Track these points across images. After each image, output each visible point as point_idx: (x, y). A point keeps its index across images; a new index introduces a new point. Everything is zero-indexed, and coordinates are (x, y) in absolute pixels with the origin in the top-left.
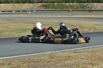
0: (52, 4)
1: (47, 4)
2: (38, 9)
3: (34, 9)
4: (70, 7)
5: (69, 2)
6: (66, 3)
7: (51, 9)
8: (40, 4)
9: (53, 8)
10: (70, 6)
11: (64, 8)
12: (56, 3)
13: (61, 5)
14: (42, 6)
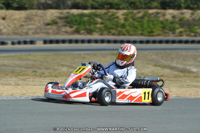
1: (82, 15)
4: (182, 25)
5: (179, 7)
6: (164, 9)
10: (182, 22)
12: (124, 9)
13: (142, 18)
14: (61, 23)
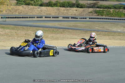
0: (107, 10)
1: (100, 10)
2: (89, 15)
3: (84, 15)
7: (106, 16)
8: (91, 10)
9: (108, 15)
11: (122, 16)
14: (93, 12)
